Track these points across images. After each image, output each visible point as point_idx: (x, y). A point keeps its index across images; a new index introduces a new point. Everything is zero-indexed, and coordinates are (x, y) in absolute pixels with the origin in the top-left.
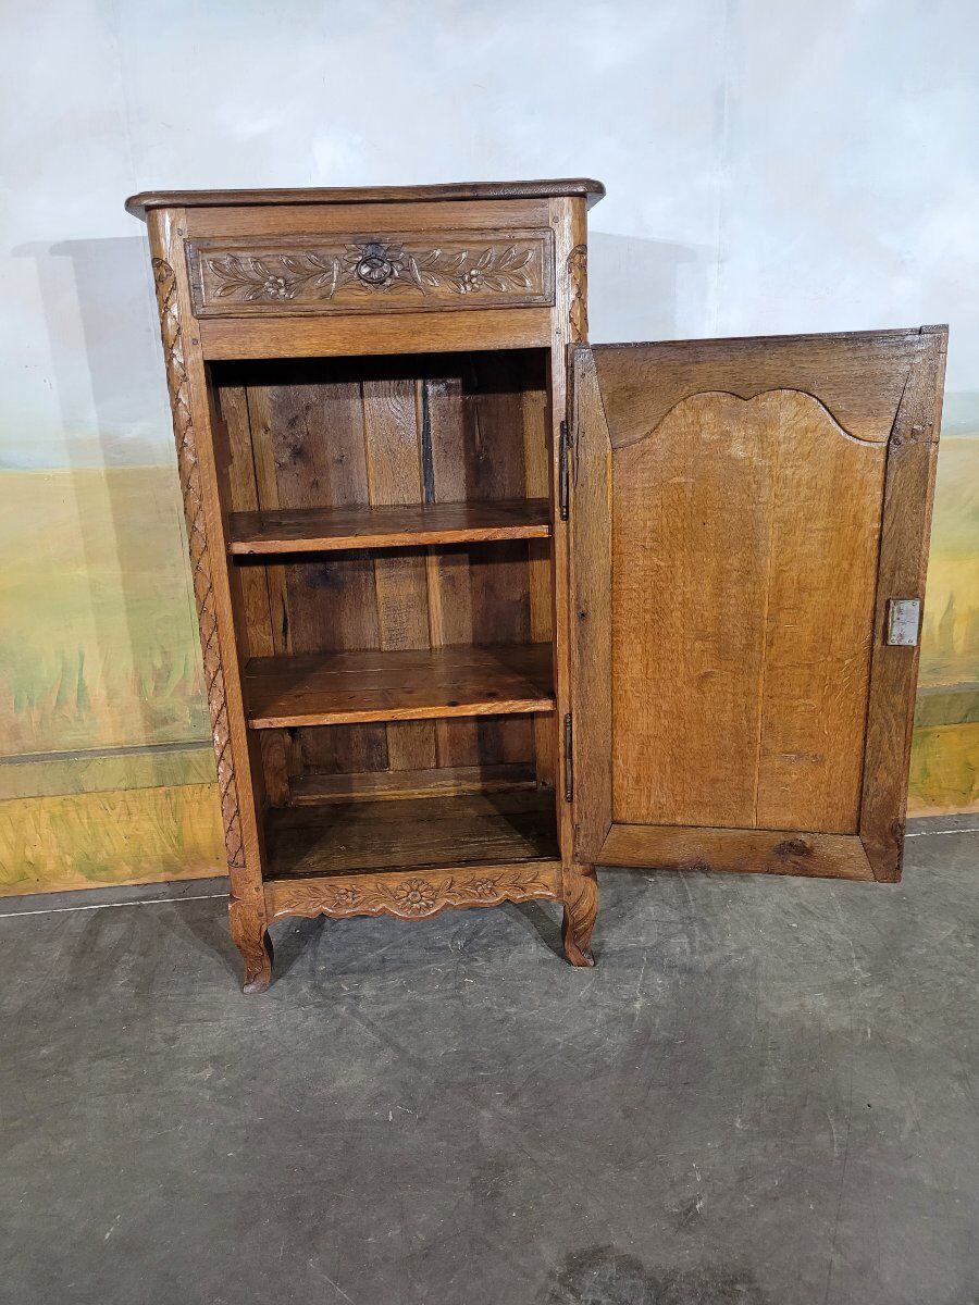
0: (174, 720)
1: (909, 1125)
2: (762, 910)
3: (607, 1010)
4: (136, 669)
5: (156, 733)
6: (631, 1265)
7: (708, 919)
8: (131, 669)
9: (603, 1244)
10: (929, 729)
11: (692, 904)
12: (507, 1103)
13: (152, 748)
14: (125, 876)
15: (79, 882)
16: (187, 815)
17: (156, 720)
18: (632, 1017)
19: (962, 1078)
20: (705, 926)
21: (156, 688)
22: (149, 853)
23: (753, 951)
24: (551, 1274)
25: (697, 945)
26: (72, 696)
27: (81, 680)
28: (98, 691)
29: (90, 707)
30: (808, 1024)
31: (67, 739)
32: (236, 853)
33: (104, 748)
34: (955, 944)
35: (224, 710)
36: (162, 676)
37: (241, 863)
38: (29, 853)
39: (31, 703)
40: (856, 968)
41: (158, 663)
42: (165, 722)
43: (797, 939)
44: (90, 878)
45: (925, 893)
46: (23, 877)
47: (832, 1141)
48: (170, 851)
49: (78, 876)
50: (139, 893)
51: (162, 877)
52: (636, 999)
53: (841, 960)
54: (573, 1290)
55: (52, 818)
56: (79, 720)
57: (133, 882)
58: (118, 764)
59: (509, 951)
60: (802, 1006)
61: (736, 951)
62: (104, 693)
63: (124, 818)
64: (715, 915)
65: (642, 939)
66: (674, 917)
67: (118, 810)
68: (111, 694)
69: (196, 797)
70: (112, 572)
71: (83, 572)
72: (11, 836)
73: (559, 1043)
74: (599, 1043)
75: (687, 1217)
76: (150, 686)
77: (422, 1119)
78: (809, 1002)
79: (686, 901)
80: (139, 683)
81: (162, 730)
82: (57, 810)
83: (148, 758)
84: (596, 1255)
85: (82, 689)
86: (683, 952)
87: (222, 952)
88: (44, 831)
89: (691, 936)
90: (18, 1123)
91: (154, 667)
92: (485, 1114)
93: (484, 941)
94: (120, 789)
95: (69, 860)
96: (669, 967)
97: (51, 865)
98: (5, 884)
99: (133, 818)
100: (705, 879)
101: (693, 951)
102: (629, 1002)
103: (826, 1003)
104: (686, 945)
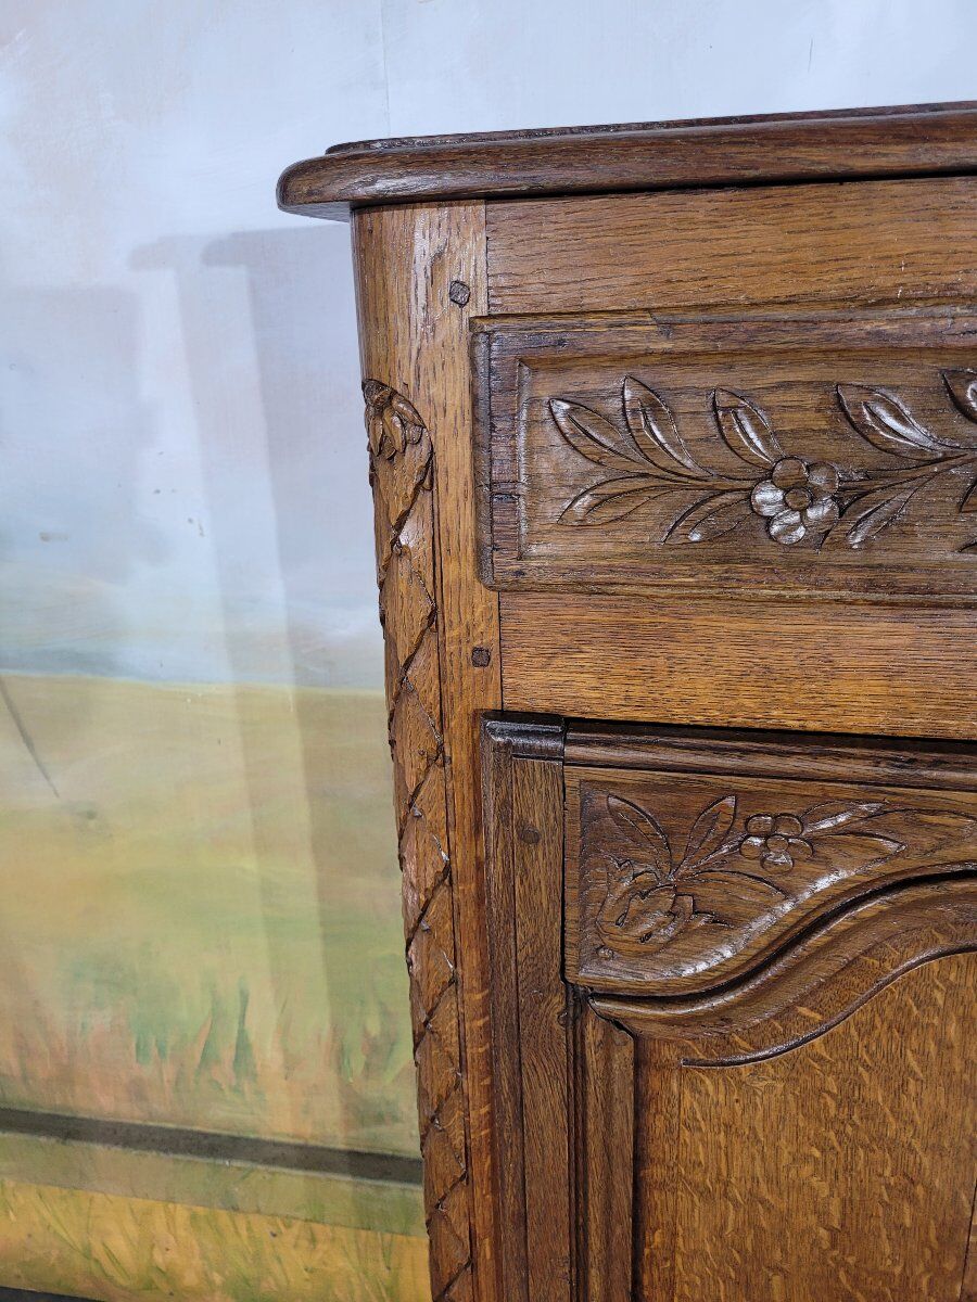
0: (395, 1119)
4: (334, 1030)
5: (364, 1132)
8: (327, 1027)
17: (361, 1112)
21: (367, 1066)
26: (228, 1054)
27: (242, 1032)
28: (268, 1054)
29: (256, 1075)
31: (219, 1116)
33: (276, 1139)
36: (379, 1047)
38: (158, 1257)
39: (162, 1052)
41: (373, 1027)
42: (379, 1119)
46: (150, 1286)
55: (194, 1218)
56: (236, 1090)
58: (294, 1182)
62: (279, 1057)
63: (304, 1243)
67: (294, 1232)
68: (291, 1064)
70: (300, 872)
71: (250, 864)
72: (132, 1229)
76: (357, 1062)
80: (340, 1055)
81: (373, 1130)
85: (243, 1047)
88: (182, 1233)
91: (366, 1033)
94: (295, 1216)
95: (217, 1278)
97: (191, 1279)
98: (125, 1289)
99: (319, 1246)
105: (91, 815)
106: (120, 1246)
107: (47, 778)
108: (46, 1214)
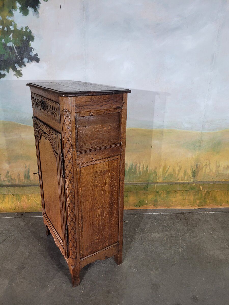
2: (205, 228)
3: (174, 250)
7: (193, 230)
11: (189, 226)
12: (156, 270)
18: (179, 252)
20: (192, 231)
23: (203, 239)
25: (191, 236)
30: (216, 257)
40: (225, 244)
43: (212, 236)
47: (223, 285)
53: (222, 242)
59: (152, 234)
60: (215, 253)
61: (200, 238)
64: (194, 229)
65: (180, 234)
66: (186, 228)
73: (165, 258)
77: (139, 272)
79: (188, 225)
86: (188, 238)
89: (190, 233)
93: (146, 231)
96: (186, 241)
100: (192, 220)
101: (191, 238)
102: (179, 248)
103: (219, 252)
104: (189, 236)
108: (35, 200)
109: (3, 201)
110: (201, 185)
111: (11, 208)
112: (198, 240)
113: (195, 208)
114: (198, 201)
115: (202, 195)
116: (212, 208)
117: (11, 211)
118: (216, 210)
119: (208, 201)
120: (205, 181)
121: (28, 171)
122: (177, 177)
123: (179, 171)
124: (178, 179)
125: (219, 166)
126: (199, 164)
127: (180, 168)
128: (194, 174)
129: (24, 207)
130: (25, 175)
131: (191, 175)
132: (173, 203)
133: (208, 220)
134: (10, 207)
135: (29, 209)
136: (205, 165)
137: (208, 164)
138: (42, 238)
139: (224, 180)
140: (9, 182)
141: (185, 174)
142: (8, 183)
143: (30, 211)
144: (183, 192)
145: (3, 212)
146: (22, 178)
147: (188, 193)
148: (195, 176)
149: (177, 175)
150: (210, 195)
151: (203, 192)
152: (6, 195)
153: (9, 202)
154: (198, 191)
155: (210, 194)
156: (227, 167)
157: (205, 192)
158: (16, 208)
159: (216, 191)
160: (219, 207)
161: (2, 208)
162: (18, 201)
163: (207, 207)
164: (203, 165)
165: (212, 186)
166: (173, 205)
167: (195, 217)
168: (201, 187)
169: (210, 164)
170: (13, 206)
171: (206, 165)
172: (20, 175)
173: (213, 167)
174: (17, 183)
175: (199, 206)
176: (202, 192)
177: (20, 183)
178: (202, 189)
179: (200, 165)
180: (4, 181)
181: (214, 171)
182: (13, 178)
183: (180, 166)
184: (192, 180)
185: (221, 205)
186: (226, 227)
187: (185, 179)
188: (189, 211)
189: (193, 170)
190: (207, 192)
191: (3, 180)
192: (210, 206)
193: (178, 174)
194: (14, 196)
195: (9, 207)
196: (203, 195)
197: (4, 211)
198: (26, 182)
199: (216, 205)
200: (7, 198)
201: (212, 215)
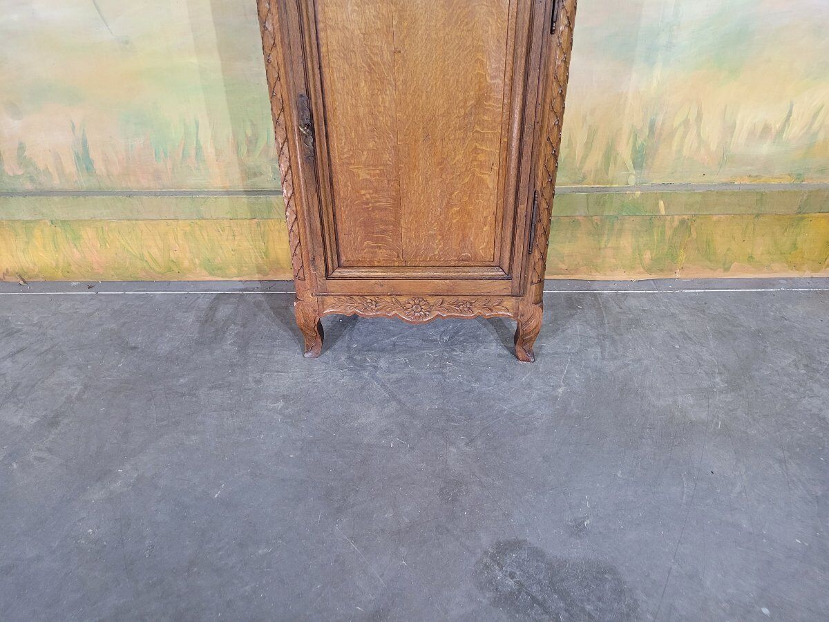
0: (261, 174)
1: (738, 488)
2: (656, 334)
3: (539, 392)
4: (234, 135)
5: (249, 182)
6: (537, 554)
7: (617, 337)
8: (231, 135)
9: (521, 538)
10: (806, 215)
11: (607, 326)
12: (467, 444)
13: (248, 192)
14: (233, 275)
15: (204, 276)
16: (271, 238)
17: (249, 173)
18: (556, 398)
19: (781, 461)
20: (614, 342)
21: (248, 151)
22: (247, 261)
23: (645, 362)
24: (486, 553)
25: (606, 354)
26: (193, 153)
27: (197, 141)
28: (209, 150)
29: (205, 161)
30: (677, 414)
31: (192, 182)
32: (299, 270)
33: (216, 190)
34: (792, 370)
35: (290, 171)
36: (252, 142)
37: (302, 277)
38: (172, 256)
39: (165, 154)
40: (717, 380)
41: (249, 133)
42: (255, 175)
43: (678, 357)
44: (211, 274)
45: (776, 332)
46: (170, 270)
47: (683, 493)
48: (260, 261)
49: (204, 272)
50: (242, 286)
51: (257, 277)
52: (560, 386)
53: (706, 373)
54: (498, 564)
55: (185, 234)
56: (198, 169)
57: (238, 279)
58: (225, 201)
59: (477, 347)
60: (675, 402)
61: (634, 361)
62: (213, 151)
63: (231, 238)
64: (622, 335)
65: (568, 347)
66: (593, 333)
67: (226, 232)
68: (218, 153)
69: (277, 227)
70: (215, 61)
71: (194, 60)
72: (160, 243)
73: (505, 410)
74: (532, 413)
75: (578, 529)
76: (244, 149)
77: (412, 448)
78: (680, 399)
79: (602, 324)
80: (237, 147)
81: (253, 180)
82: (188, 229)
83: (244, 199)
84: (516, 545)
85: (199, 148)
86: (596, 359)
87: (292, 329)
88: (181, 242)
89: (603, 348)
90: (165, 423)
91: (246, 136)
92: (453, 450)
93: (462, 339)
94: (226, 219)
95: (197, 261)
96: (585, 367)
97: (186, 264)
98: (159, 273)
99: (236, 238)
100: (618, 310)
101: (603, 358)
102: (555, 388)
103: (691, 402)
104: (599, 354)
105: (127, 43)
106: (155, 252)
107: (107, 26)
108: (123, 242)
109: (28, 243)
110: (662, 196)
111: (57, 266)
112: (626, 365)
113: (635, 277)
114: (647, 256)
115: (663, 233)
116: (693, 280)
117: (59, 276)
118: (706, 283)
119: (682, 256)
120: (677, 182)
121: (85, 144)
122: (580, 169)
123: (588, 145)
124: (584, 178)
125: (733, 127)
126: (660, 119)
127: (592, 133)
128: (641, 159)
129: (95, 266)
130: (77, 157)
131: (630, 163)
132: (563, 262)
133: (672, 310)
134: (52, 264)
135: (112, 273)
136: (680, 125)
137: (692, 117)
138: (135, 348)
139: (747, 181)
140: (32, 180)
141: (609, 159)
142: (29, 186)
143: (115, 279)
144: (599, 223)
145: (38, 280)
146: (70, 167)
147: (617, 227)
148: (644, 165)
149: (581, 163)
150: (690, 235)
151: (667, 224)
152: (32, 225)
153: (48, 249)
154: (651, 221)
155: (693, 230)
156: (763, 129)
157: (676, 223)
158: (73, 268)
159: (715, 218)
160: (719, 274)
161: (31, 265)
162: (72, 245)
163: (678, 276)
164: (676, 123)
165: (698, 198)
166: (564, 267)
167: (633, 302)
168: (661, 203)
169: (699, 117)
170: (61, 260)
171: (686, 122)
172: (60, 159)
173: (711, 131)
174: (57, 183)
175: (649, 270)
176: (663, 226)
177: (67, 187)
178: (663, 212)
179: (663, 124)
180: (16, 177)
181: (713, 147)
182: (41, 167)
183: (590, 126)
184: (632, 181)
185: (727, 270)
186: (730, 332)
187: (607, 174)
188: (614, 287)
189: (639, 142)
190: (683, 222)
191: (12, 175)
192: (689, 270)
193: (585, 158)
194: (58, 229)
195: (49, 263)
196: (669, 233)
197: (37, 276)
198: (84, 182)
199: (712, 269)
200: (37, 232)
201: (691, 299)
